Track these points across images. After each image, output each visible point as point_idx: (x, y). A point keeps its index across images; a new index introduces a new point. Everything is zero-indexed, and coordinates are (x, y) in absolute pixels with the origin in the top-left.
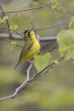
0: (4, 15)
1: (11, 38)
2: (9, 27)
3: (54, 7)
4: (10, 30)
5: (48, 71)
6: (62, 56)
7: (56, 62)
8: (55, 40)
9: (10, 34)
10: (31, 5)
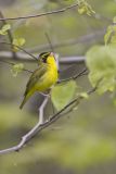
0: (5, 24)
1: (15, 58)
2: (12, 41)
3: (81, 11)
4: (12, 46)
5: (71, 110)
6: (94, 86)
7: (85, 95)
8: (83, 62)
9: (14, 53)
10: (45, 8)
